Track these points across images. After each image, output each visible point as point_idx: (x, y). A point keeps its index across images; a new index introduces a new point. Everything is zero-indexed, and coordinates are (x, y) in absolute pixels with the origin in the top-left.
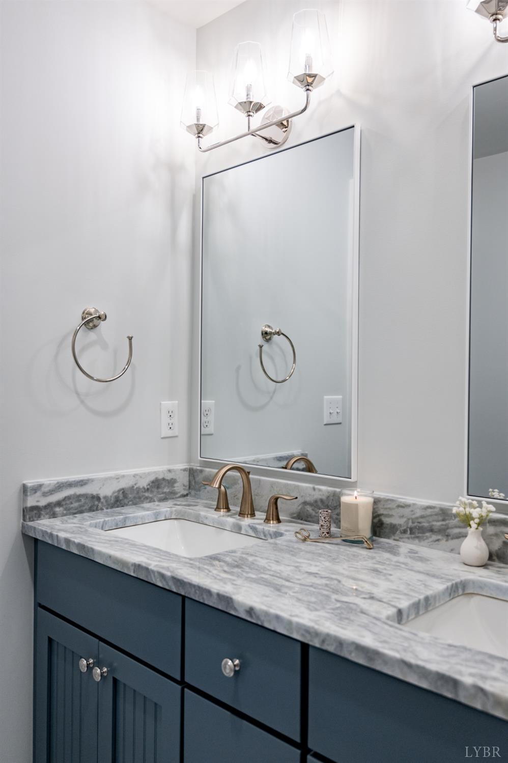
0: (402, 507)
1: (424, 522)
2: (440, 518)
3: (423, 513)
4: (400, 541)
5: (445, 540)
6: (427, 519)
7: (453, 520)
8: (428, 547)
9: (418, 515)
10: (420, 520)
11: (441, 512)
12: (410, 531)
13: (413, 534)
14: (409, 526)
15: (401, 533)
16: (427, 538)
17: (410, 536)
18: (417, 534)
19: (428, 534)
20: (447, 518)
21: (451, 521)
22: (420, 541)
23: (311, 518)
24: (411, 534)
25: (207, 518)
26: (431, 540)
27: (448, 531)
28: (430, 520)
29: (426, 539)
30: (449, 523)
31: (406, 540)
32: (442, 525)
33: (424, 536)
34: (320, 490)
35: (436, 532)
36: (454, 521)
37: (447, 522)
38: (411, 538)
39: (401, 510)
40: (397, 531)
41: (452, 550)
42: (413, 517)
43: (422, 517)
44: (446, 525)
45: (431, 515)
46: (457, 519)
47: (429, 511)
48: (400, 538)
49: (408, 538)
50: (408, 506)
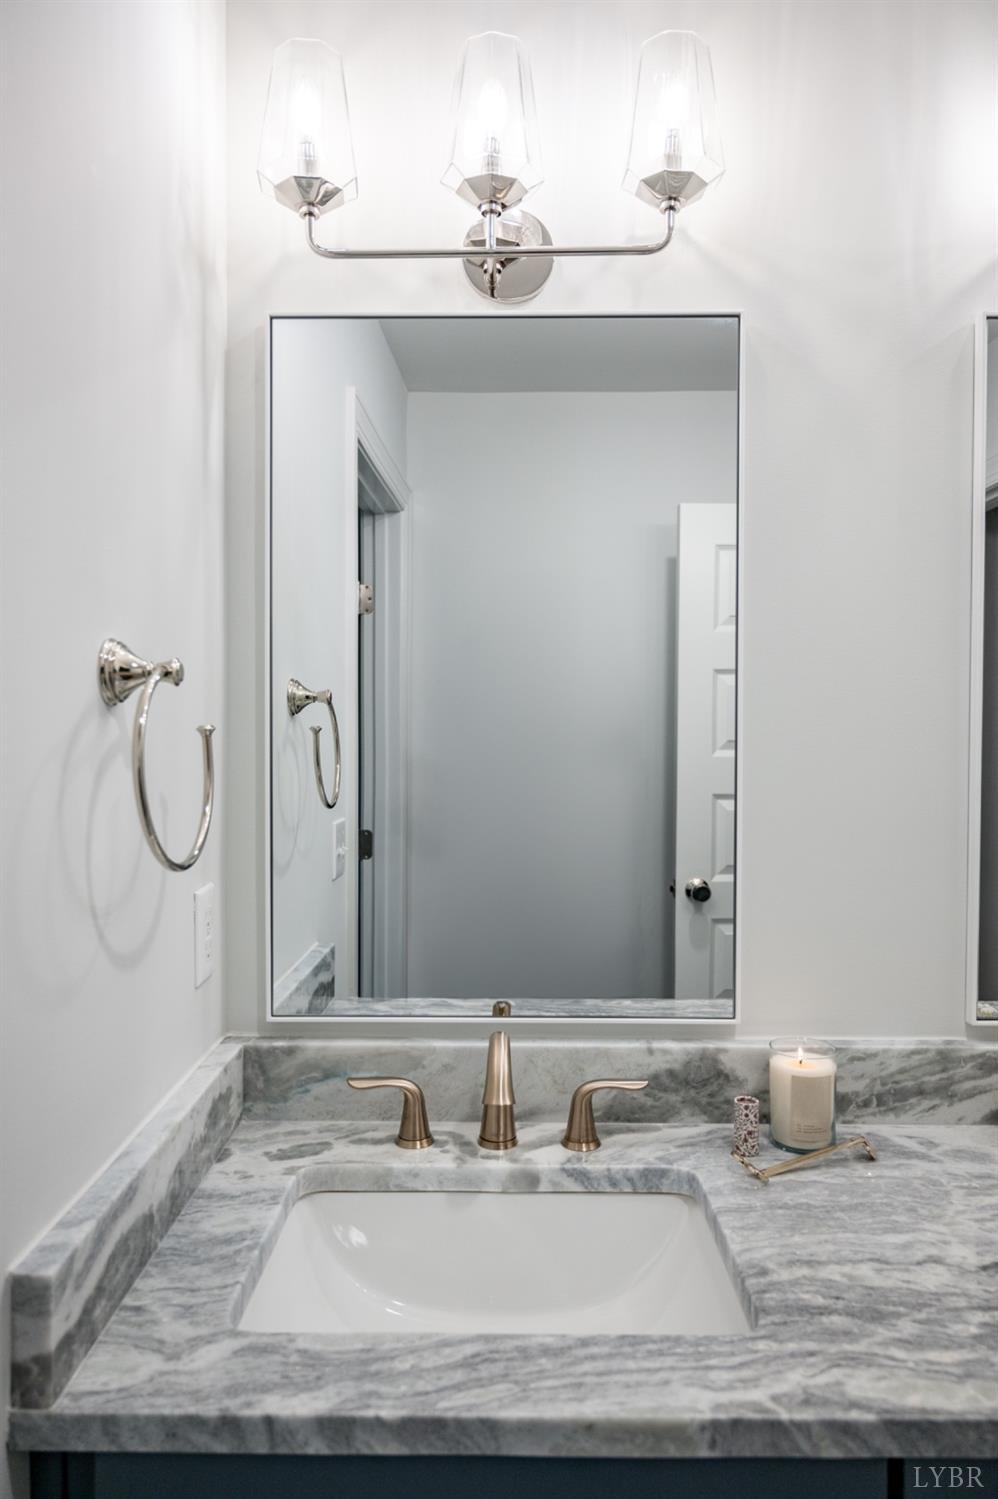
0: (859, 1059)
1: (906, 1080)
2: (938, 1068)
3: (903, 1065)
4: (857, 1123)
5: (946, 1104)
6: (912, 1073)
7: (962, 1067)
8: (915, 1124)
9: (893, 1068)
10: (898, 1077)
11: (938, 1058)
12: (877, 1099)
13: (884, 1105)
14: (875, 1093)
15: (859, 1107)
16: (912, 1107)
17: (877, 1110)
18: (891, 1103)
19: (913, 1100)
20: (950, 1066)
21: (959, 1070)
22: (897, 1116)
23: (644, 1112)
24: (878, 1105)
25: (416, 1175)
26: (919, 1109)
27: (952, 1088)
28: (919, 1074)
29: (910, 1109)
30: (954, 1074)
31: (871, 1118)
32: (941, 1079)
33: (905, 1106)
34: (665, 1052)
35: (930, 1094)
36: (965, 1069)
37: (951, 1072)
38: (880, 1112)
39: (859, 1067)
40: (849, 1106)
41: (960, 1120)
42: (884, 1073)
43: (902, 1071)
44: (948, 1079)
45: (920, 1066)
46: (969, 1065)
47: (915, 1060)
48: (857, 1117)
49: (874, 1114)
50: (874, 1055)
